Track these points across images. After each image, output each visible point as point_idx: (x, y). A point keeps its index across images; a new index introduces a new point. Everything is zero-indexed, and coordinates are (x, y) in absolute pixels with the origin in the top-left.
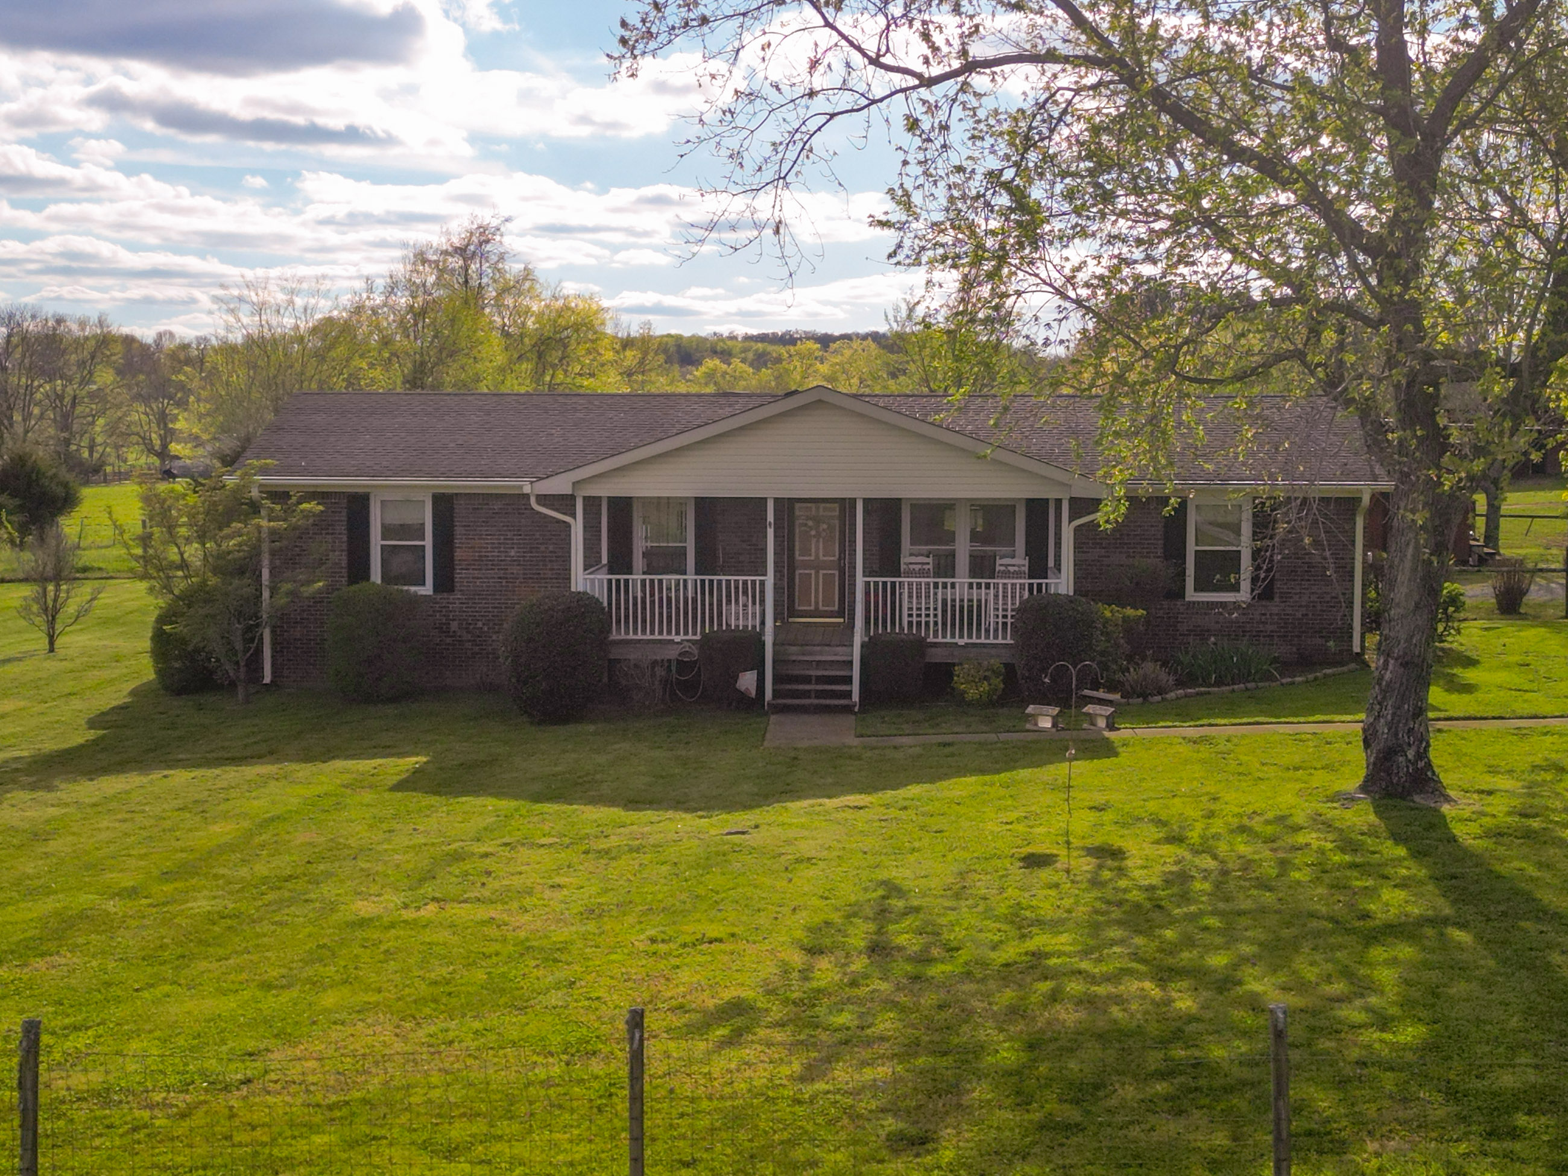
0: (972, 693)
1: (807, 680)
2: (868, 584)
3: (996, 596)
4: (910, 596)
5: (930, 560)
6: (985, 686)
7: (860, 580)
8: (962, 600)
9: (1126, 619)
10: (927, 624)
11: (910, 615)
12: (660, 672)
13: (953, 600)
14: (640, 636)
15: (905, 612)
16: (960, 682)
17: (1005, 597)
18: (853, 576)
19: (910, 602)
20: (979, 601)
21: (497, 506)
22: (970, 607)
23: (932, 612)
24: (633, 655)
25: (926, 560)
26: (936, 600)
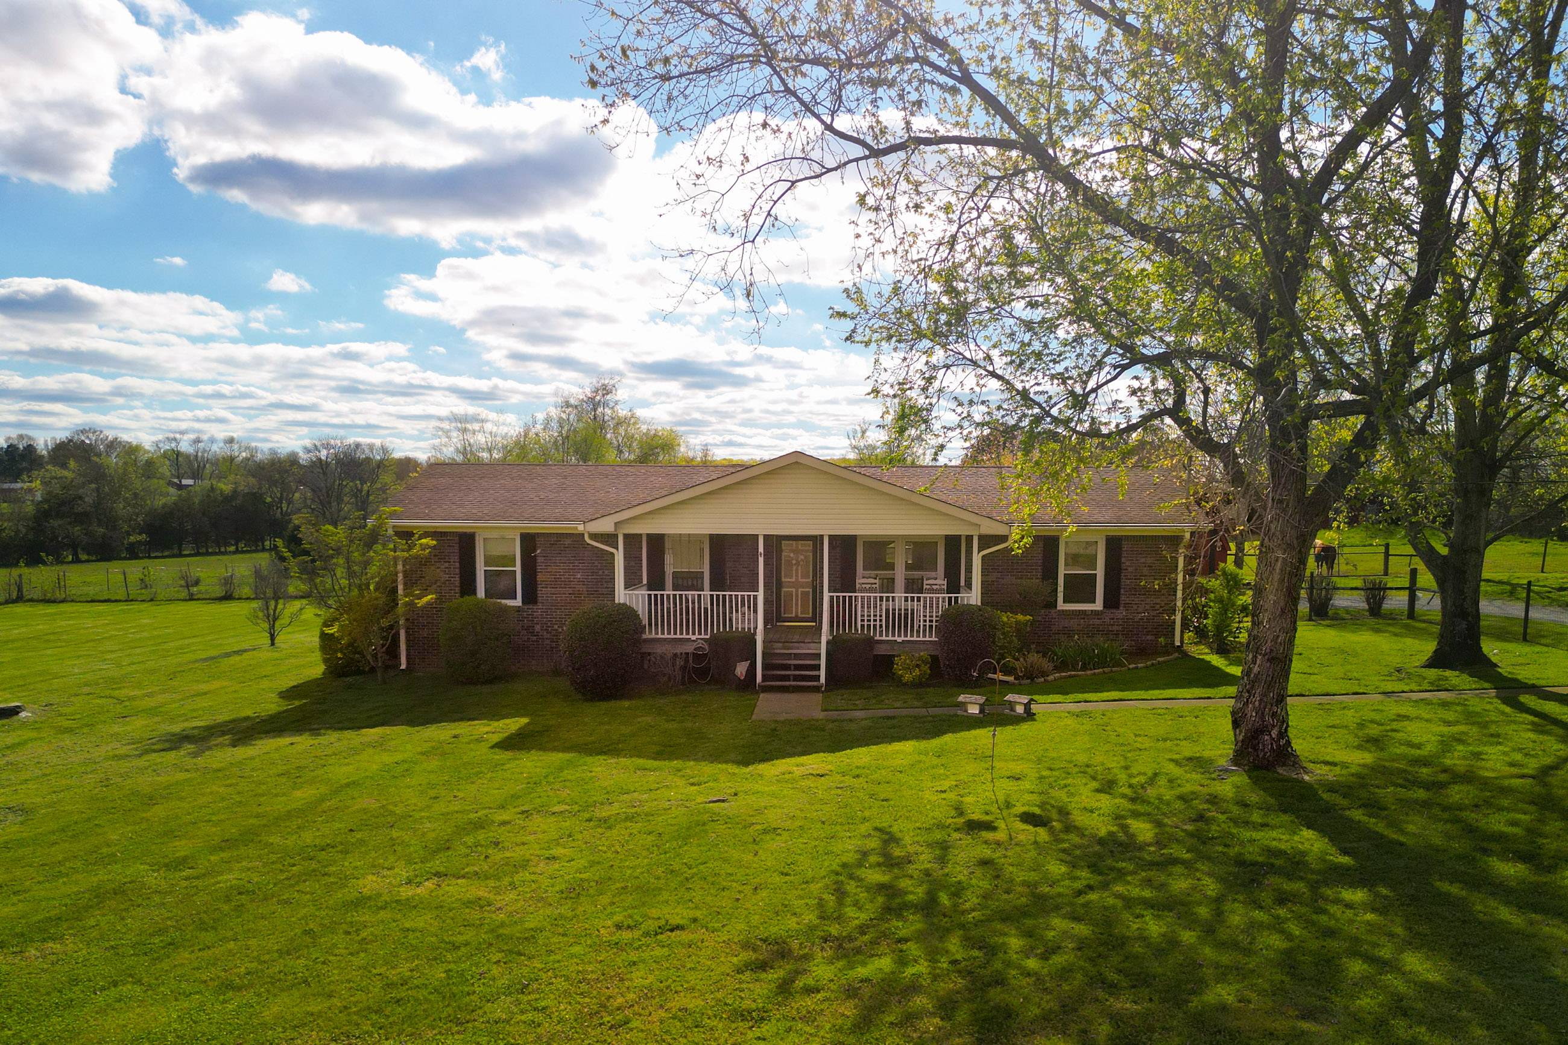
0: (907, 677)
1: (787, 667)
2: (832, 598)
3: (925, 607)
4: (863, 607)
5: (877, 581)
6: (917, 672)
7: (826, 595)
8: (900, 610)
9: (1018, 623)
10: (875, 626)
11: (862, 620)
12: (680, 662)
13: (894, 610)
14: (666, 636)
15: (859, 618)
16: (898, 669)
17: (931, 607)
18: (822, 593)
19: (863, 611)
20: (912, 610)
21: (567, 542)
22: (906, 615)
23: (878, 618)
24: (659, 650)
25: (872, 581)
26: (881, 610)
